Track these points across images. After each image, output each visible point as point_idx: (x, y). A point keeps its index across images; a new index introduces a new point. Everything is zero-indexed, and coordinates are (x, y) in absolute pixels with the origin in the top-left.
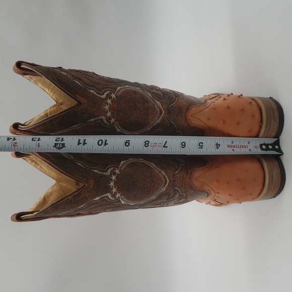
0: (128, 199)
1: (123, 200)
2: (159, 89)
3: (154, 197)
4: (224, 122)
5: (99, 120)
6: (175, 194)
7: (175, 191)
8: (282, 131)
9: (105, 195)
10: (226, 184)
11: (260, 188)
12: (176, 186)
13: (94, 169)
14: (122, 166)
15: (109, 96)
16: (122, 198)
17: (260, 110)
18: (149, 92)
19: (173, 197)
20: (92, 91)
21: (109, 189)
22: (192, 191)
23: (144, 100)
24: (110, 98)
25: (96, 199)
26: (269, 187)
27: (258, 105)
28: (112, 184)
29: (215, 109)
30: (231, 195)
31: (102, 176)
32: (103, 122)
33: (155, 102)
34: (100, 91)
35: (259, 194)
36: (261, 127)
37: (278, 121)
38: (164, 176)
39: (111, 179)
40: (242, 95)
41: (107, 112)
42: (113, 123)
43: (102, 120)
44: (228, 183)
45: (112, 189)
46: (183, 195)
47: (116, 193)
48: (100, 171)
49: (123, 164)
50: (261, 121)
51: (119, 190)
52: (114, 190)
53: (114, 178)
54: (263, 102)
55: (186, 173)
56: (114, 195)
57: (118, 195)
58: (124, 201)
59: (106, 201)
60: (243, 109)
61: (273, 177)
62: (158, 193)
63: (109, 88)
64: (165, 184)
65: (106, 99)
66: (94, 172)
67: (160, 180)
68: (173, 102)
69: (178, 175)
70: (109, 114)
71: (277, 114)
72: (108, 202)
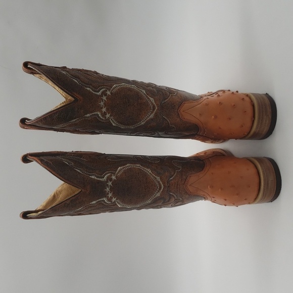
0: (125, 203)
1: (119, 204)
2: (155, 87)
3: (149, 201)
4: (216, 117)
5: (95, 115)
6: (170, 198)
7: (170, 196)
8: (275, 126)
9: (102, 199)
10: (220, 190)
11: (256, 193)
12: (170, 191)
13: (91, 175)
14: (118, 173)
15: (104, 93)
16: (118, 202)
17: (253, 106)
18: (144, 89)
19: (168, 201)
20: (88, 89)
21: (104, 194)
22: (187, 196)
23: (138, 96)
24: (106, 95)
25: (93, 203)
26: (264, 193)
27: (252, 101)
28: (108, 189)
29: (207, 105)
30: (226, 200)
31: (99, 182)
32: (99, 117)
33: (149, 98)
34: (96, 89)
35: (255, 199)
36: (253, 122)
37: (270, 116)
38: (159, 182)
39: (108, 185)
40: (237, 92)
41: (102, 108)
42: (108, 118)
43: (98, 115)
44: (222, 189)
45: (108, 194)
46: (179, 199)
47: (111, 198)
48: (98, 177)
49: (120, 170)
50: (254, 116)
51: (114, 195)
52: (110, 195)
53: (110, 183)
54: (256, 98)
55: (180, 179)
56: (110, 200)
57: (114, 200)
58: (121, 205)
59: (103, 204)
60: (234, 105)
61: (268, 184)
62: (153, 197)
63: (105, 85)
64: (160, 189)
65: (102, 95)
66: (91, 178)
67: (155, 186)
68: (166, 99)
69: (172, 181)
70: (104, 110)
71: (269, 110)
72: (104, 205)
